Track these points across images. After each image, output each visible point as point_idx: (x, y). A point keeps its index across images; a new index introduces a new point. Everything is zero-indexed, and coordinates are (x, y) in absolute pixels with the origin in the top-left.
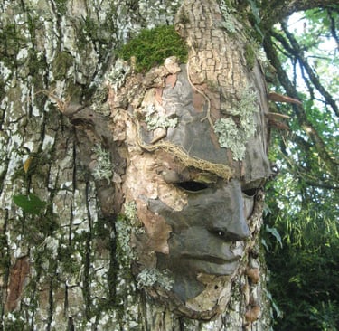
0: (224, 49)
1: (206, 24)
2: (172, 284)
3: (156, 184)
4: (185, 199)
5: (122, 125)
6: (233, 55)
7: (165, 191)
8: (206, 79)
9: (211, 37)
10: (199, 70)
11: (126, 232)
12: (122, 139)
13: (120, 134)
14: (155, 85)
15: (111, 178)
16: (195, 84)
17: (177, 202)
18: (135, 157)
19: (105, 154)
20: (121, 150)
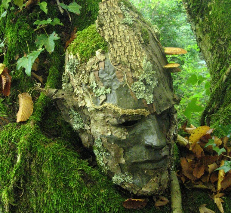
0: (128, 37)
1: (114, 24)
2: (132, 179)
3: (108, 127)
4: (126, 132)
5: (81, 97)
6: (134, 39)
7: (114, 130)
8: (121, 61)
9: (119, 32)
10: (116, 56)
11: (100, 156)
12: (83, 105)
13: (82, 102)
14: (94, 70)
15: (84, 127)
16: (115, 66)
17: (123, 134)
18: (93, 114)
19: (77, 114)
20: (85, 111)
